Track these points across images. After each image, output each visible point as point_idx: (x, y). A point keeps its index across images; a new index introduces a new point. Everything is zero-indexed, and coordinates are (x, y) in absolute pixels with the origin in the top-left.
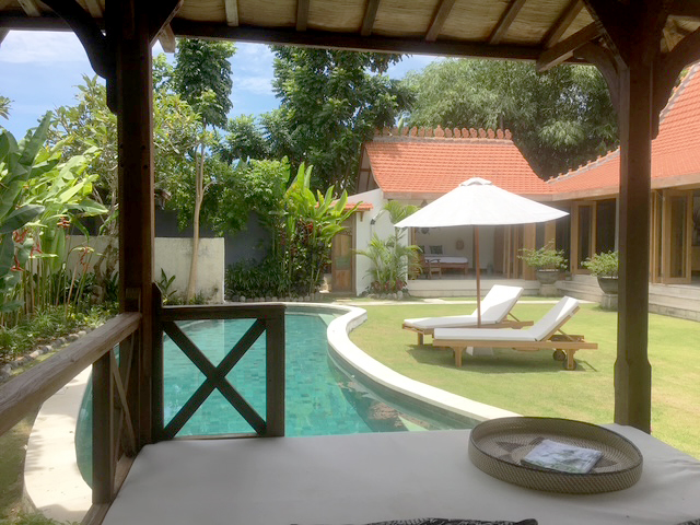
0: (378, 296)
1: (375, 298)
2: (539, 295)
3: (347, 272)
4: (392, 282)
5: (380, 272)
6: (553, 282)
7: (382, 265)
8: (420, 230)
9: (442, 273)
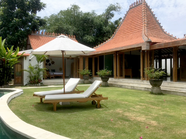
0: (31, 85)
1: (30, 86)
2: (84, 83)
3: (20, 77)
4: (37, 80)
5: (32, 77)
6: (88, 79)
7: (33, 75)
8: (48, 65)
9: (55, 78)
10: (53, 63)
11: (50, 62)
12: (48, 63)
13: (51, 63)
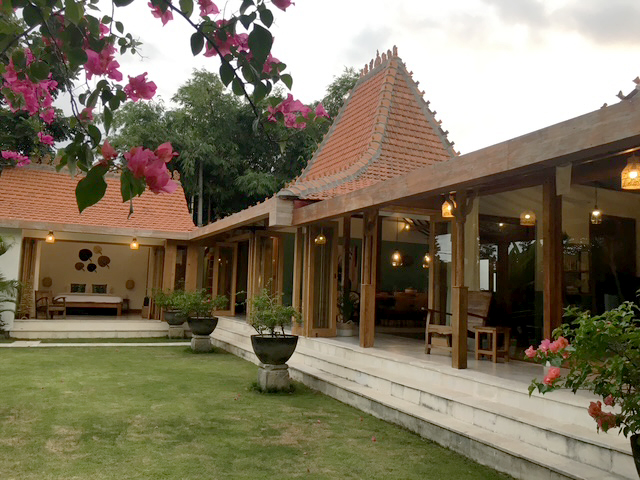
2: (167, 338)
8: (85, 268)
9: (67, 314)
10: (104, 261)
11: (94, 259)
12: (86, 263)
13: (96, 263)
